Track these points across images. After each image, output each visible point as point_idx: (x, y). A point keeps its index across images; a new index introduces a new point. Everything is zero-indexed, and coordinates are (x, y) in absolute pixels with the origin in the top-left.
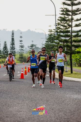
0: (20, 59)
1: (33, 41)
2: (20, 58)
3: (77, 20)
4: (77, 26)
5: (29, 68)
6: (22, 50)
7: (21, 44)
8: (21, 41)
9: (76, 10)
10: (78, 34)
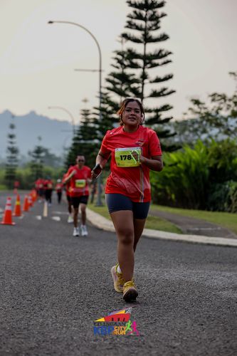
0: (8, 181)
1: (40, 138)
2: (7, 177)
3: (158, 80)
4: (155, 94)
5: (27, 200)
6: (13, 160)
7: (11, 143)
8: (11, 137)
9: (154, 56)
10: (158, 116)
